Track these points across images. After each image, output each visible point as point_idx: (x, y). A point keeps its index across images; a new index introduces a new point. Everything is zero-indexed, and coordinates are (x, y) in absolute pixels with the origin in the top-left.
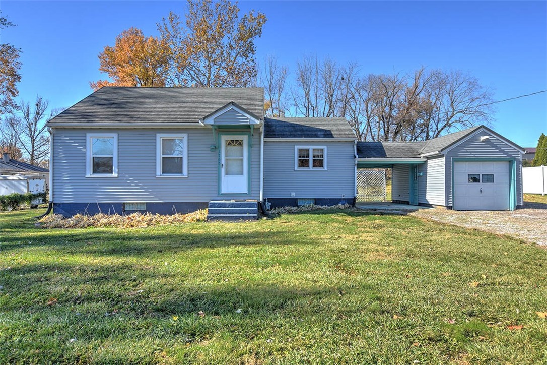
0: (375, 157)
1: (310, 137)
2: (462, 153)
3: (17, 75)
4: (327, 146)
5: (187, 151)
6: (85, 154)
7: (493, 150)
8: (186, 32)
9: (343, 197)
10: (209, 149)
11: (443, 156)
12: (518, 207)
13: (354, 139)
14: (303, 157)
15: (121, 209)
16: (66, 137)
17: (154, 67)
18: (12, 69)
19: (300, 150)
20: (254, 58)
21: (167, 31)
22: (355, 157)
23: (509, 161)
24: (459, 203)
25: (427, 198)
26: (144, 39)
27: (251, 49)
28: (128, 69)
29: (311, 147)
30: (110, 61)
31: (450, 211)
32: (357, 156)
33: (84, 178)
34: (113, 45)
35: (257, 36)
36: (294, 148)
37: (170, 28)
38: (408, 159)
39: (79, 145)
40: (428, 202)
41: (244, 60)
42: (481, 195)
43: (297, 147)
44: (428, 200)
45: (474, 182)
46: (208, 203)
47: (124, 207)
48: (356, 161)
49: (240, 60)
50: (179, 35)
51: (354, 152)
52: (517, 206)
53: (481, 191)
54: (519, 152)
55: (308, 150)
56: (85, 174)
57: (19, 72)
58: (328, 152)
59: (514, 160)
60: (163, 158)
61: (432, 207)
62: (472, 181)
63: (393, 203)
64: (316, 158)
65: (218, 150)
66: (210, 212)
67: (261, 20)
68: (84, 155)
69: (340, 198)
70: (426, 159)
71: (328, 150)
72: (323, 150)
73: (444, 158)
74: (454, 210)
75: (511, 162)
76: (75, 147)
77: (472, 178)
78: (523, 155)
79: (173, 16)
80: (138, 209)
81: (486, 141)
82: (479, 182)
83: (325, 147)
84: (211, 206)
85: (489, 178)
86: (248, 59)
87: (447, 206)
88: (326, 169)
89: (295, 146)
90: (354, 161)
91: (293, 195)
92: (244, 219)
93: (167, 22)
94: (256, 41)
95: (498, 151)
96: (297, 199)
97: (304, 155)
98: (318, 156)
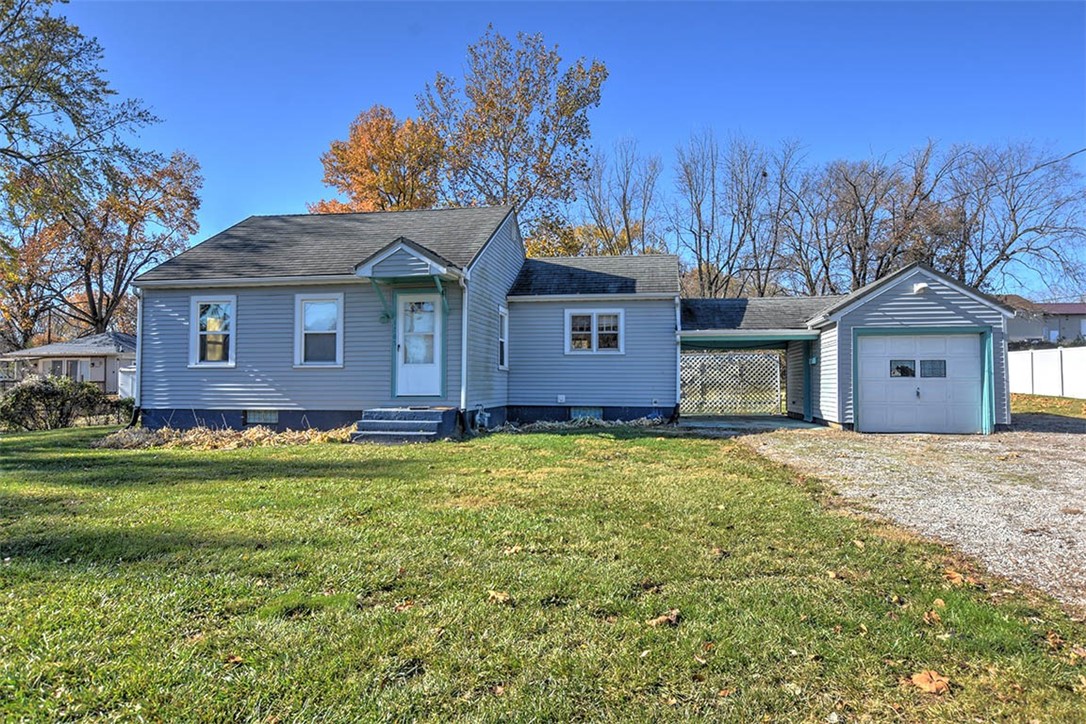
0: (715, 327)
1: (591, 293)
2: (873, 320)
3: (195, 199)
4: (626, 308)
5: (342, 323)
6: (188, 330)
7: (941, 310)
8: (465, 107)
9: (655, 405)
10: (378, 319)
11: (833, 325)
12: (998, 428)
13: (674, 294)
14: (582, 329)
15: (240, 420)
16: (161, 303)
17: (415, 173)
18: (186, 190)
19: (574, 318)
20: (588, 146)
21: (434, 108)
22: (676, 329)
23: (981, 333)
24: (869, 419)
25: (821, 408)
26: (395, 125)
27: (581, 129)
28: (368, 178)
29: (594, 312)
30: (340, 167)
31: (849, 434)
32: (679, 327)
33: (186, 370)
34: (346, 138)
35: (593, 105)
36: (563, 313)
37: (438, 102)
38: (780, 330)
39: (179, 317)
40: (821, 415)
41: (569, 151)
42: (918, 402)
43: (569, 313)
44: (823, 413)
45: (902, 375)
46: (361, 412)
47: (246, 417)
48: (678, 337)
49: (563, 150)
50: (454, 113)
51: (676, 320)
52: (997, 425)
53: (918, 394)
54: (1000, 313)
55: (589, 317)
56: (188, 363)
57: (198, 193)
58: (626, 320)
59: (987, 330)
60: (306, 335)
61: (828, 426)
62: (897, 373)
63: (788, 417)
64: (605, 332)
65: (392, 321)
66: (361, 428)
67: (600, 73)
68: (186, 332)
69: (650, 406)
70: (818, 331)
71: (626, 316)
72: (616, 317)
73: (836, 329)
74: (858, 431)
75: (983, 335)
76: (174, 319)
77: (898, 368)
78: (1009, 319)
79: (442, 80)
80: (268, 422)
81: (925, 292)
82: (914, 375)
83: (620, 311)
84: (367, 417)
85: (936, 369)
86: (576, 148)
87: (843, 424)
88: (622, 351)
89: (566, 311)
90: (675, 336)
91: (562, 399)
92: (411, 439)
93: (434, 92)
94: (591, 112)
95: (952, 312)
96: (570, 407)
97: (581, 326)
98: (608, 328)
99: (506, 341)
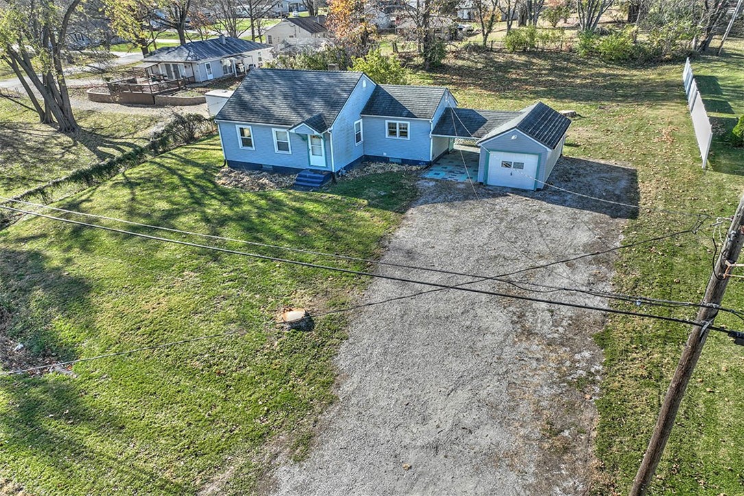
1: (395, 116)
4: (411, 123)
5: (289, 139)
6: (237, 136)
9: (422, 160)
19: (389, 124)
29: (398, 122)
32: (431, 132)
33: (239, 149)
36: (385, 122)
42: (511, 177)
43: (387, 121)
45: (506, 167)
47: (262, 166)
51: (431, 128)
53: (512, 174)
55: (395, 124)
56: (239, 147)
58: (410, 126)
60: (278, 142)
62: (504, 166)
64: (402, 130)
65: (307, 141)
66: (297, 180)
69: (420, 160)
72: (407, 125)
74: (486, 185)
75: (540, 156)
77: (505, 164)
80: (269, 170)
82: (511, 168)
83: (408, 123)
85: (520, 166)
87: (480, 182)
88: (409, 139)
90: (429, 136)
91: (385, 154)
96: (388, 158)
97: (392, 128)
98: (404, 129)
99: (361, 131)
